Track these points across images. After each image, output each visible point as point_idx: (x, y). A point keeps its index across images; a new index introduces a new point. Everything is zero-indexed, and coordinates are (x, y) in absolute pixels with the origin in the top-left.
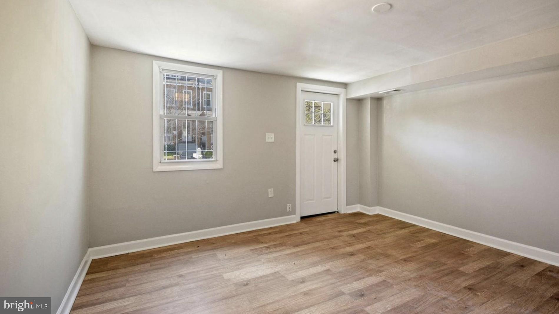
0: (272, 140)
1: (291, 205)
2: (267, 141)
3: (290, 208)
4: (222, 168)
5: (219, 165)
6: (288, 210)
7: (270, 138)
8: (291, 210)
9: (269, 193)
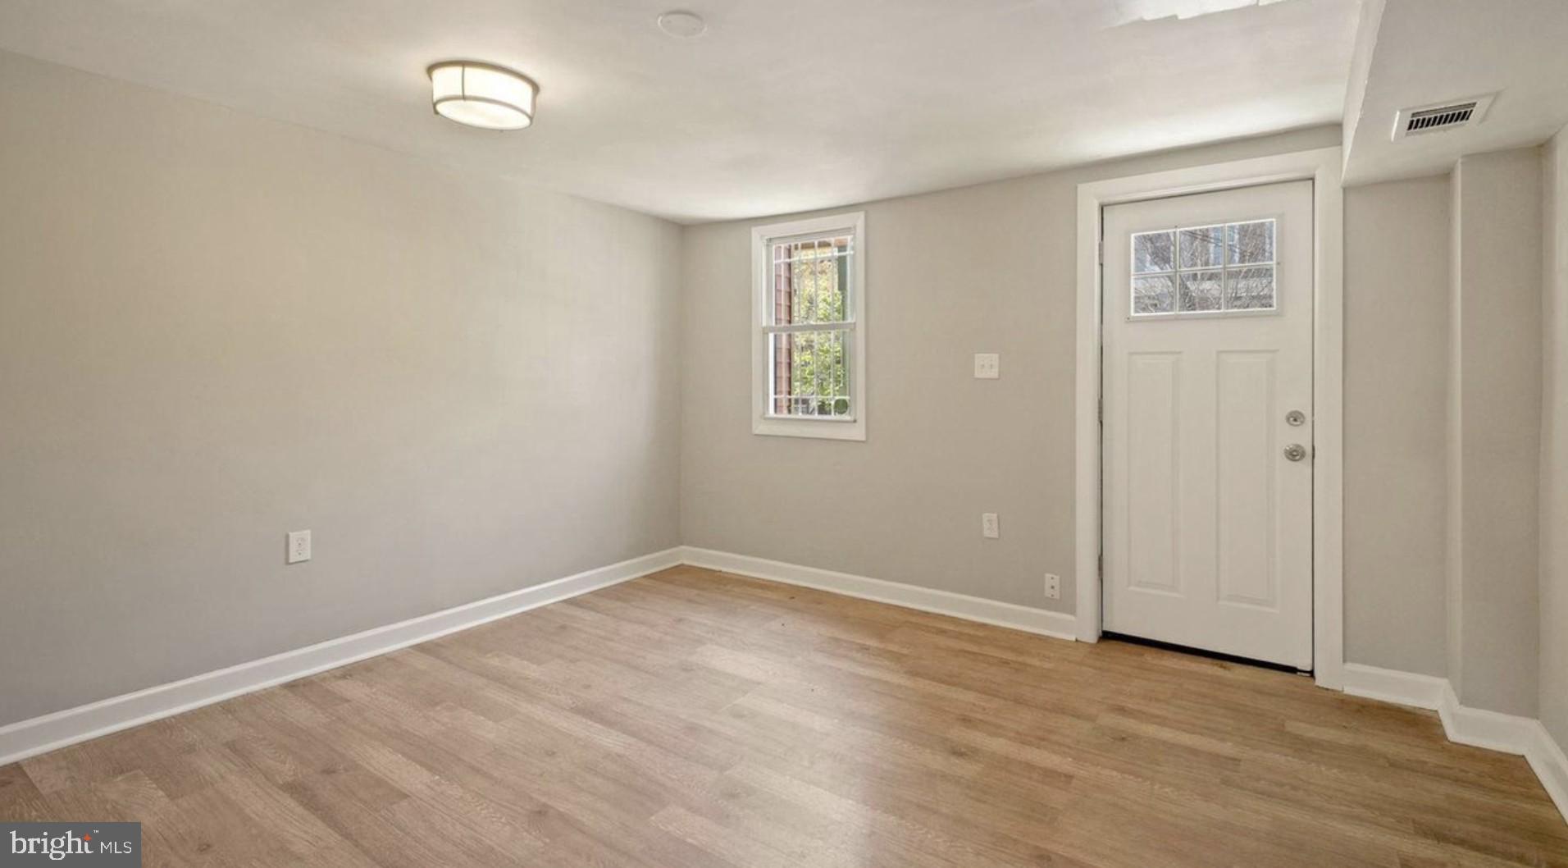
0: (994, 373)
1: (1057, 578)
2: (977, 375)
3: (1053, 587)
4: (864, 439)
5: (858, 433)
6: (1048, 592)
7: (987, 365)
8: (1057, 596)
9: (986, 525)
